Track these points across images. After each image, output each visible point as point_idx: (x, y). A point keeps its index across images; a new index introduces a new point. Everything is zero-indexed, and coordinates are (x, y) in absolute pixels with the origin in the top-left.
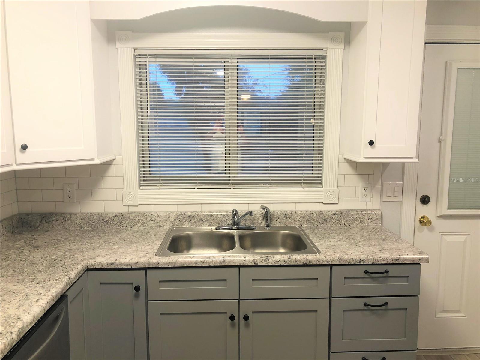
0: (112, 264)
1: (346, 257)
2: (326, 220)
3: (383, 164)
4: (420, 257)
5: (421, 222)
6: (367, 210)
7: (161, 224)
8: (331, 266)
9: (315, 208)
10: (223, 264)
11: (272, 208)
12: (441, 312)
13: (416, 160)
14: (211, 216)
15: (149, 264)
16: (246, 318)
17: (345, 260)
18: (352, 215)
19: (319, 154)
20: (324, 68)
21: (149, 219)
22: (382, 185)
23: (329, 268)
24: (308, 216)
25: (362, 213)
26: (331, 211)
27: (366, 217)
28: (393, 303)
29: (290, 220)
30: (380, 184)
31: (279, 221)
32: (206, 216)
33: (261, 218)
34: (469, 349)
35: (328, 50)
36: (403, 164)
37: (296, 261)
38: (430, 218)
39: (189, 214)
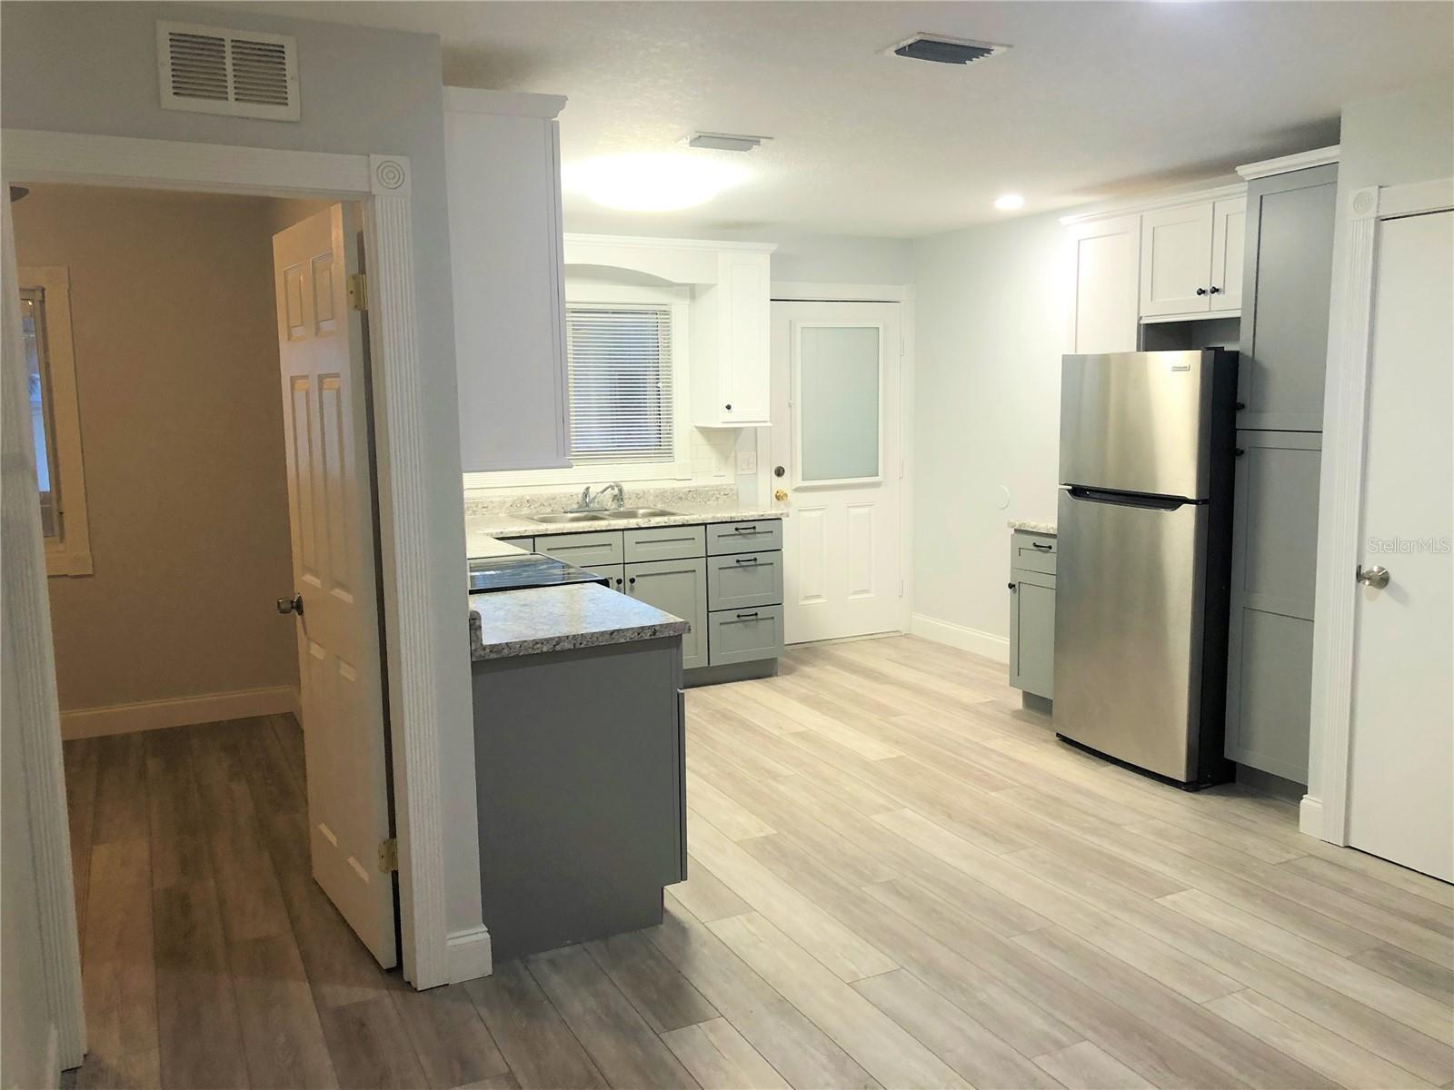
0: (502, 533)
1: (719, 515)
2: (681, 498)
3: (735, 428)
4: (780, 512)
5: (778, 498)
6: (723, 485)
7: (496, 511)
8: (706, 524)
9: (668, 485)
10: (609, 528)
11: (626, 487)
12: (804, 599)
13: (769, 424)
14: (553, 499)
15: (538, 531)
16: (632, 581)
17: (718, 518)
18: (708, 491)
19: (668, 422)
20: (667, 325)
21: (480, 506)
22: (736, 458)
23: (704, 527)
24: (662, 495)
25: (718, 489)
26: (686, 487)
27: (722, 493)
28: (761, 558)
29: (642, 500)
30: (733, 454)
31: (630, 501)
32: (548, 499)
33: (610, 500)
34: (836, 641)
35: (673, 306)
36: (756, 428)
37: (675, 521)
38: (786, 492)
39: (528, 498)
